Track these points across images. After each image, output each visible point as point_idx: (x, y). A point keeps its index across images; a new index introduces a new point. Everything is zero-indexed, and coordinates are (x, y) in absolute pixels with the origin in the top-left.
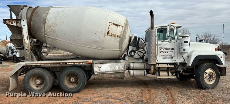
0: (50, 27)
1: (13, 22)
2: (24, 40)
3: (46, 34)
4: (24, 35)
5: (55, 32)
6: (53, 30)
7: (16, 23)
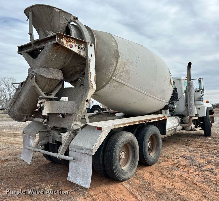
0: (125, 64)
1: (73, 44)
2: (91, 81)
3: (115, 76)
4: (91, 73)
5: (129, 73)
6: (128, 70)
7: (77, 47)
